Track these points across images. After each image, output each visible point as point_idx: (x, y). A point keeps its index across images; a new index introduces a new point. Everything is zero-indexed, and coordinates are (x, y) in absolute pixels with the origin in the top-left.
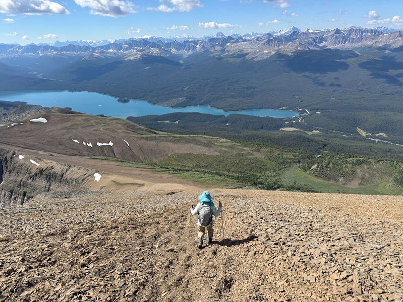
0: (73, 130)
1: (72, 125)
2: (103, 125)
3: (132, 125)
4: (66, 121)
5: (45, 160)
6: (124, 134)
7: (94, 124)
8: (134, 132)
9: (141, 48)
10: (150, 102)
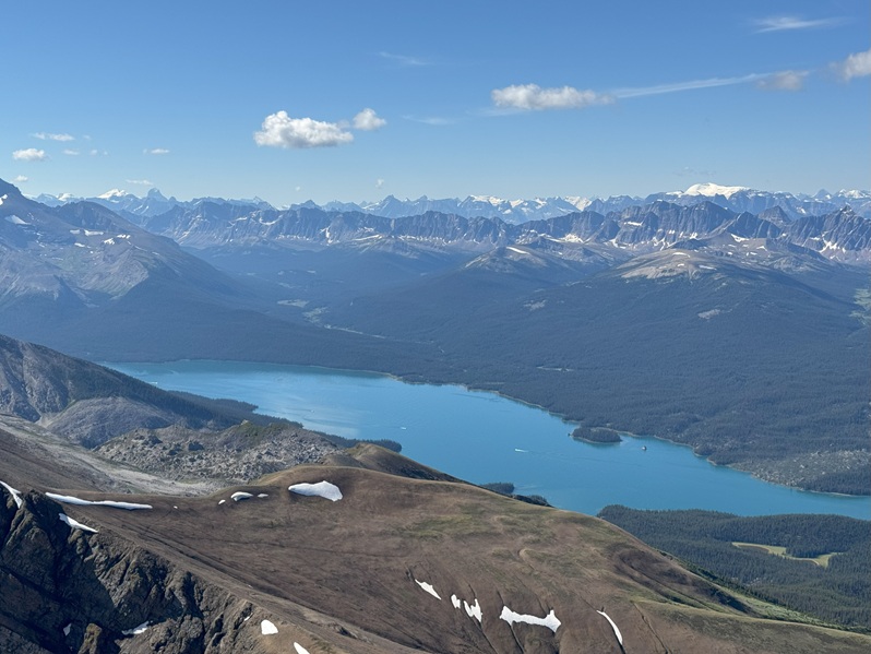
0: (424, 543)
1: (423, 525)
2: (530, 537)
3: (642, 556)
4: (403, 506)
6: (606, 590)
7: (500, 528)
8: (647, 584)
9: (694, 236)
10: (705, 453)
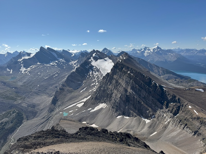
5: (202, 113)
